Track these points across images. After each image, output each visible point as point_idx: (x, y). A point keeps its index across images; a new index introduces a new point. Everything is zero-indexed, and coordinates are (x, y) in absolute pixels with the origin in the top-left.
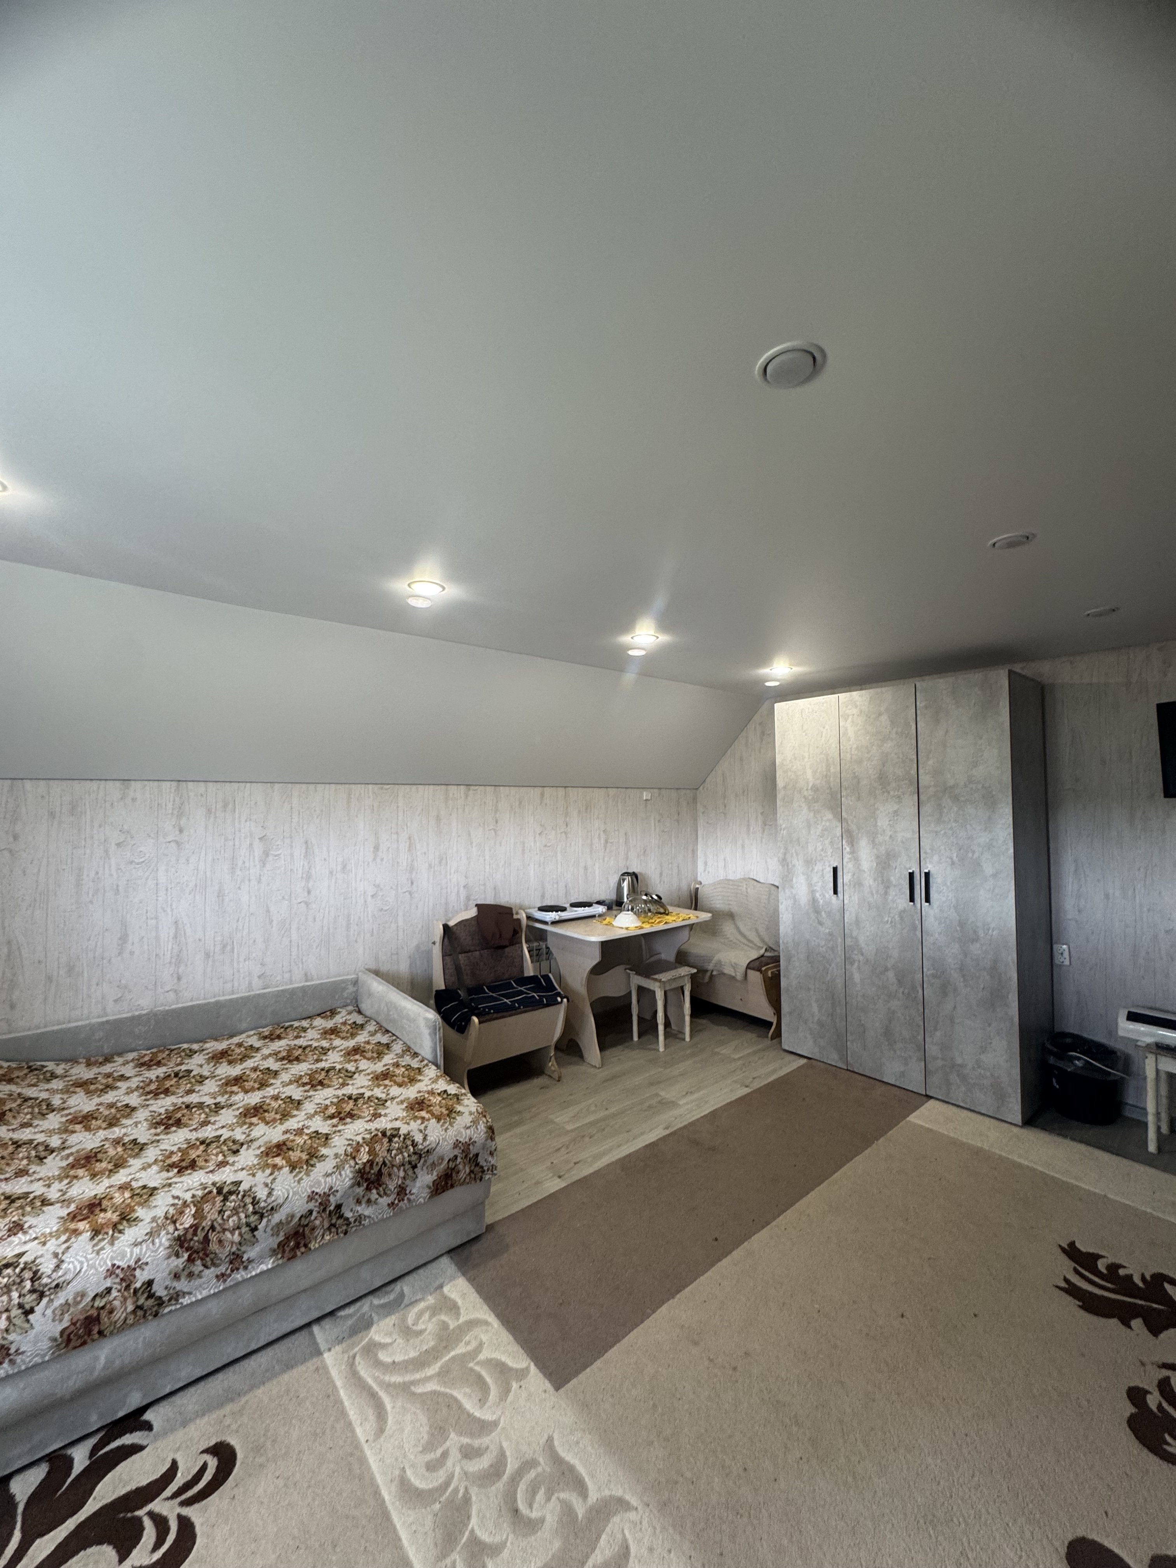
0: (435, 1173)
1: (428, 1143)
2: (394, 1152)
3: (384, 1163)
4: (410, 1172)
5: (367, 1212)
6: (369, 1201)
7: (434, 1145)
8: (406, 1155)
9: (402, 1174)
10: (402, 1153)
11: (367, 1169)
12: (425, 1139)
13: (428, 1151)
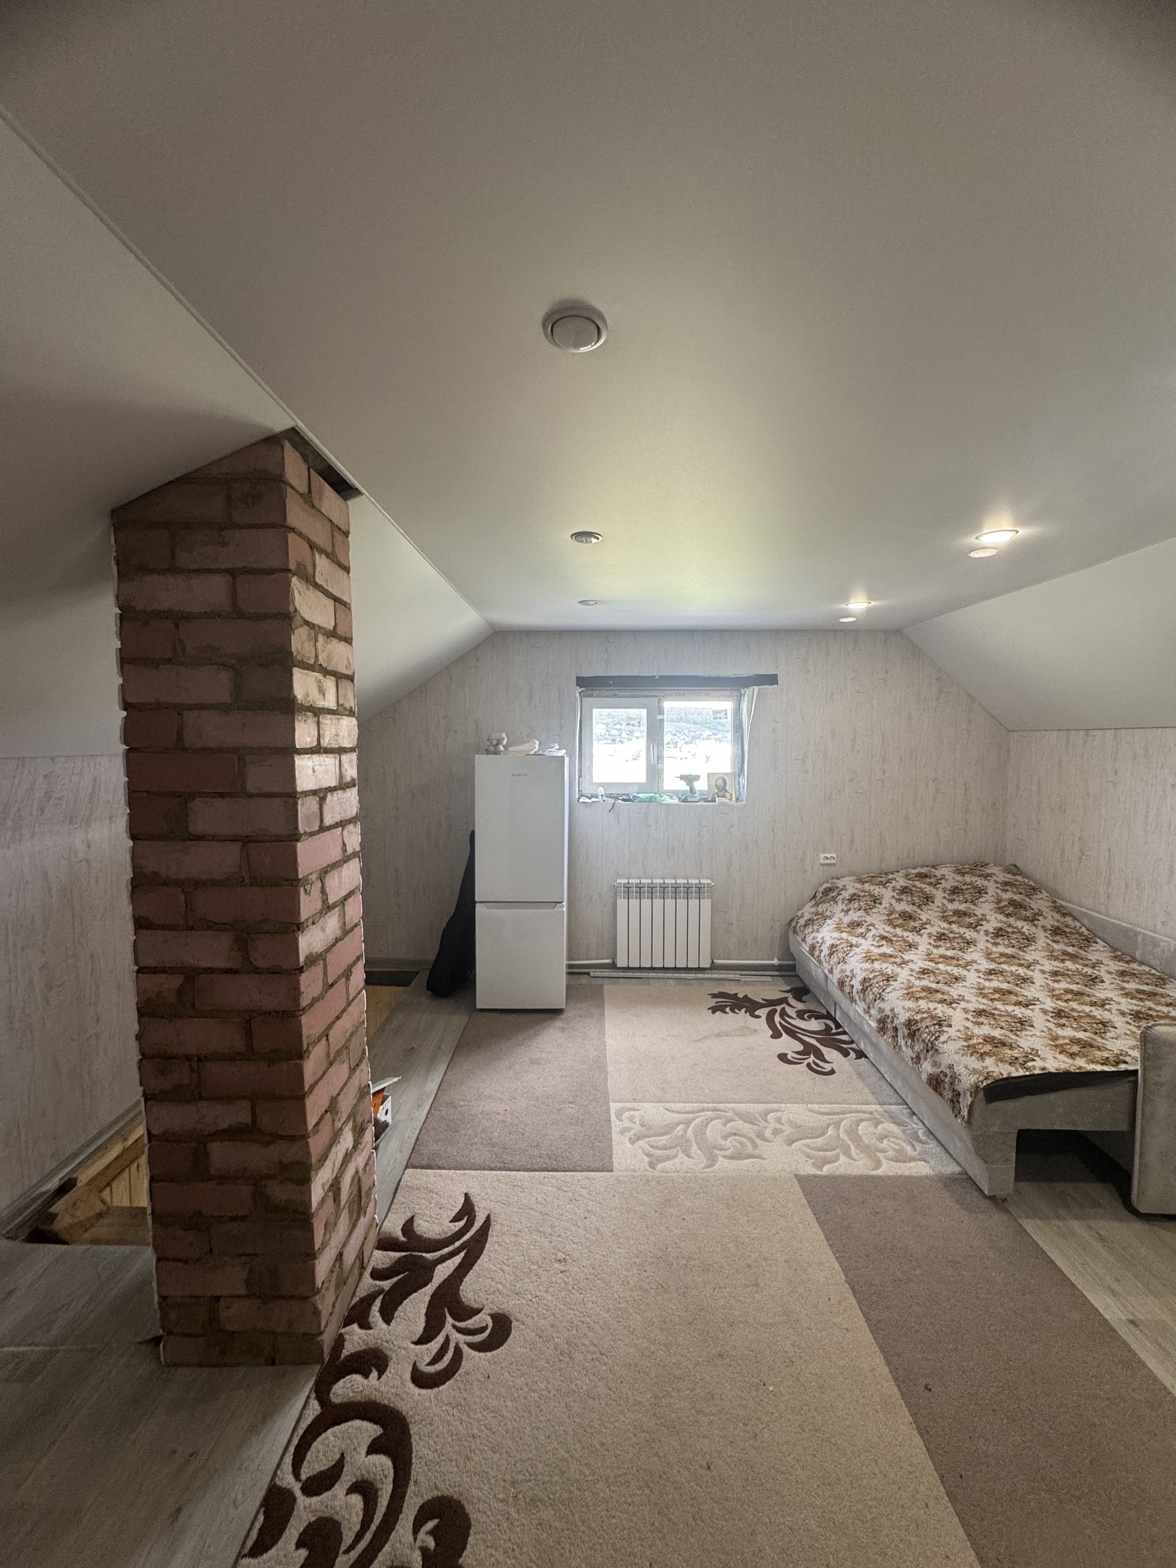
0: (933, 1070)
1: (941, 1046)
2: (927, 1030)
3: (919, 1029)
4: (925, 1051)
5: (904, 1048)
6: (906, 1042)
7: (941, 1051)
8: (928, 1038)
9: (922, 1047)
10: (929, 1034)
11: (912, 1023)
12: (943, 1043)
13: (937, 1050)
